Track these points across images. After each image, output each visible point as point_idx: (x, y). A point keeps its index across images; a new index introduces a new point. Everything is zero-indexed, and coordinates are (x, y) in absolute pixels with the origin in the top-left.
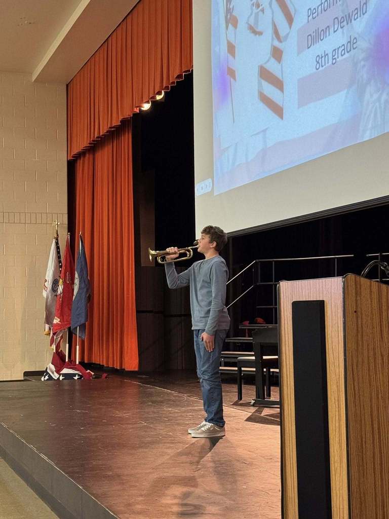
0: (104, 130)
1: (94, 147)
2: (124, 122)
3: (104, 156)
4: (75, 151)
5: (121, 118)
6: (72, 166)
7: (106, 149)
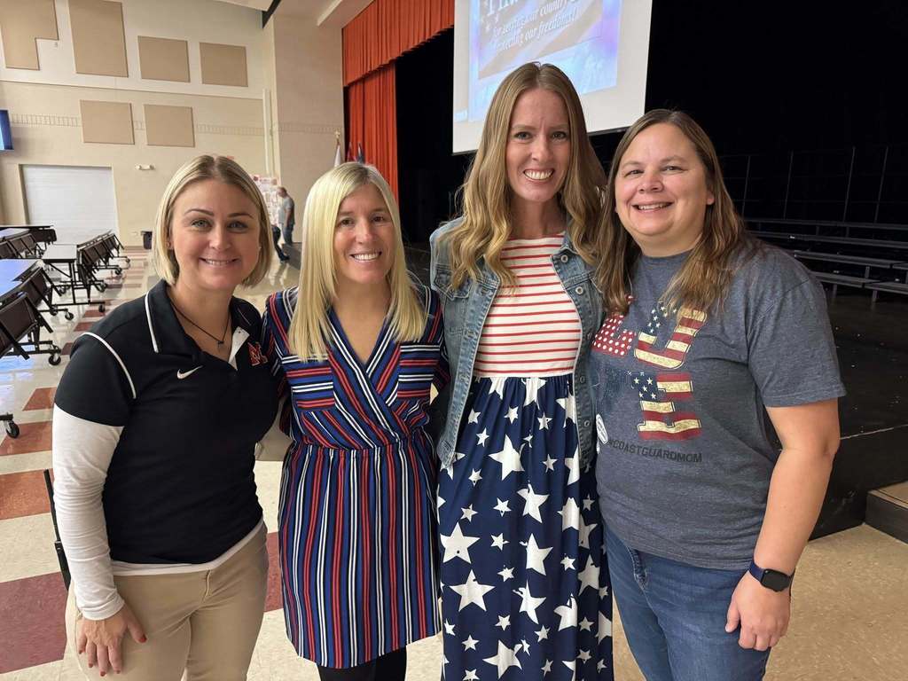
0: (375, 67)
1: (363, 80)
2: (391, 61)
3: (372, 86)
4: (350, 81)
5: (390, 59)
6: (346, 91)
7: (374, 81)
